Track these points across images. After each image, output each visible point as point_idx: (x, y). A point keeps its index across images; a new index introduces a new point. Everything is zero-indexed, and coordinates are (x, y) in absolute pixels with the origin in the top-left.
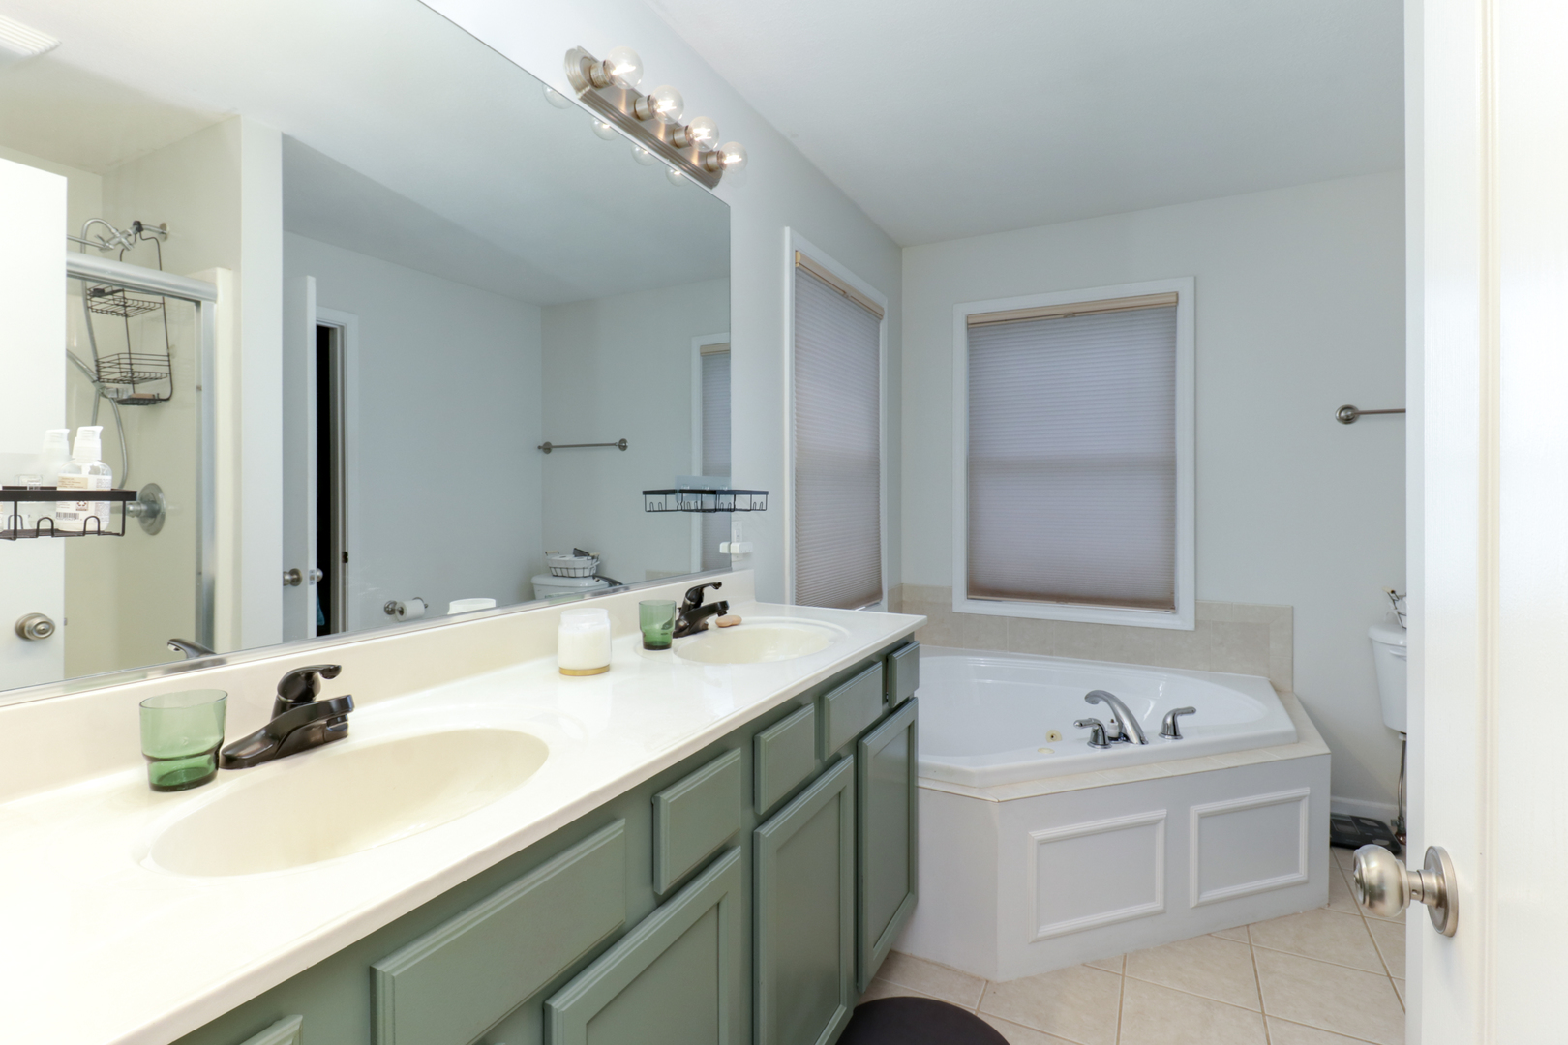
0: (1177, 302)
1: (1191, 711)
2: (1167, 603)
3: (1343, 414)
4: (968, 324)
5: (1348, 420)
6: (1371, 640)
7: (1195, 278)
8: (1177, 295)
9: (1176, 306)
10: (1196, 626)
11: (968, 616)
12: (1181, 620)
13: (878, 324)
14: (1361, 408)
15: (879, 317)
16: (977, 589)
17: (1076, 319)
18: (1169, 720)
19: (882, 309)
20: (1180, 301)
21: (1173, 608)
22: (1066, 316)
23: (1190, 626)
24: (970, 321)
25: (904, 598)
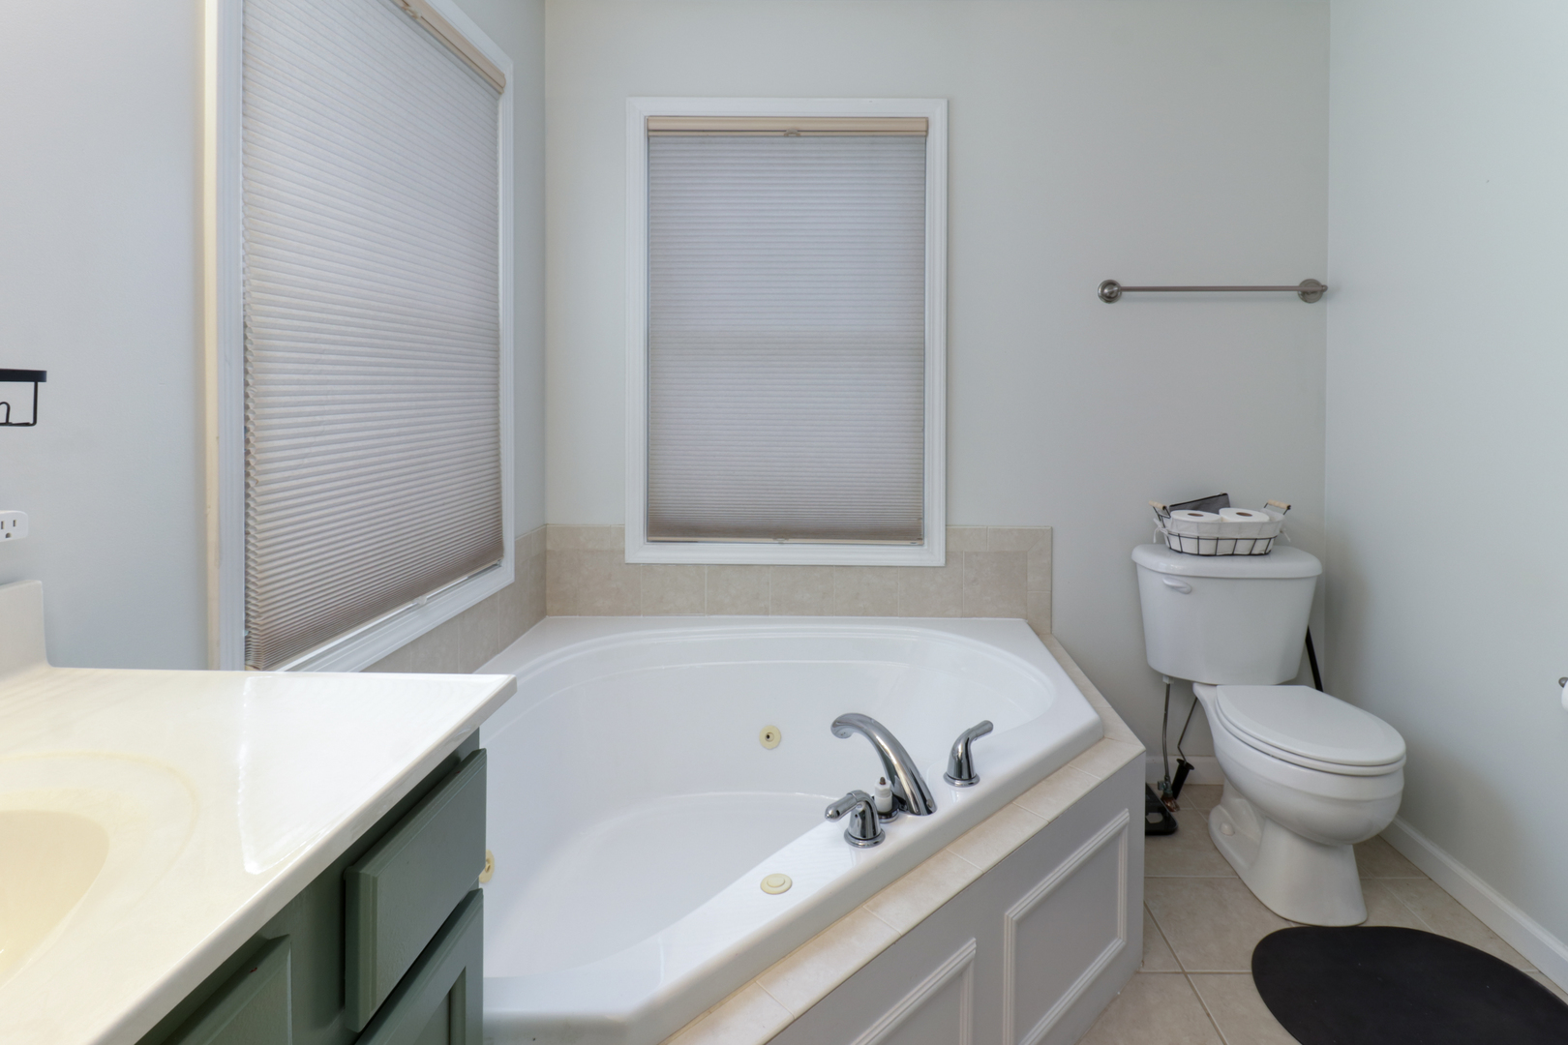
0: (927, 131)
1: (985, 728)
2: (913, 533)
3: (1106, 291)
4: (649, 130)
5: (1109, 298)
6: (1135, 565)
7: (948, 102)
8: (927, 121)
9: (926, 136)
10: (947, 560)
11: (649, 568)
12: (930, 553)
13: (497, 100)
14: (1124, 284)
15: (496, 87)
16: (662, 527)
17: (801, 139)
18: (960, 749)
19: (503, 76)
20: (930, 131)
21: (920, 539)
22: (788, 133)
23: (938, 559)
24: (653, 125)
25: (549, 547)
